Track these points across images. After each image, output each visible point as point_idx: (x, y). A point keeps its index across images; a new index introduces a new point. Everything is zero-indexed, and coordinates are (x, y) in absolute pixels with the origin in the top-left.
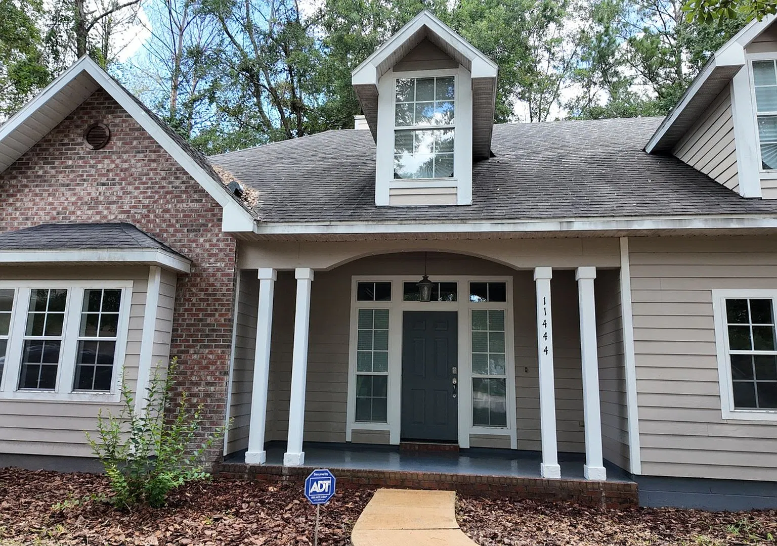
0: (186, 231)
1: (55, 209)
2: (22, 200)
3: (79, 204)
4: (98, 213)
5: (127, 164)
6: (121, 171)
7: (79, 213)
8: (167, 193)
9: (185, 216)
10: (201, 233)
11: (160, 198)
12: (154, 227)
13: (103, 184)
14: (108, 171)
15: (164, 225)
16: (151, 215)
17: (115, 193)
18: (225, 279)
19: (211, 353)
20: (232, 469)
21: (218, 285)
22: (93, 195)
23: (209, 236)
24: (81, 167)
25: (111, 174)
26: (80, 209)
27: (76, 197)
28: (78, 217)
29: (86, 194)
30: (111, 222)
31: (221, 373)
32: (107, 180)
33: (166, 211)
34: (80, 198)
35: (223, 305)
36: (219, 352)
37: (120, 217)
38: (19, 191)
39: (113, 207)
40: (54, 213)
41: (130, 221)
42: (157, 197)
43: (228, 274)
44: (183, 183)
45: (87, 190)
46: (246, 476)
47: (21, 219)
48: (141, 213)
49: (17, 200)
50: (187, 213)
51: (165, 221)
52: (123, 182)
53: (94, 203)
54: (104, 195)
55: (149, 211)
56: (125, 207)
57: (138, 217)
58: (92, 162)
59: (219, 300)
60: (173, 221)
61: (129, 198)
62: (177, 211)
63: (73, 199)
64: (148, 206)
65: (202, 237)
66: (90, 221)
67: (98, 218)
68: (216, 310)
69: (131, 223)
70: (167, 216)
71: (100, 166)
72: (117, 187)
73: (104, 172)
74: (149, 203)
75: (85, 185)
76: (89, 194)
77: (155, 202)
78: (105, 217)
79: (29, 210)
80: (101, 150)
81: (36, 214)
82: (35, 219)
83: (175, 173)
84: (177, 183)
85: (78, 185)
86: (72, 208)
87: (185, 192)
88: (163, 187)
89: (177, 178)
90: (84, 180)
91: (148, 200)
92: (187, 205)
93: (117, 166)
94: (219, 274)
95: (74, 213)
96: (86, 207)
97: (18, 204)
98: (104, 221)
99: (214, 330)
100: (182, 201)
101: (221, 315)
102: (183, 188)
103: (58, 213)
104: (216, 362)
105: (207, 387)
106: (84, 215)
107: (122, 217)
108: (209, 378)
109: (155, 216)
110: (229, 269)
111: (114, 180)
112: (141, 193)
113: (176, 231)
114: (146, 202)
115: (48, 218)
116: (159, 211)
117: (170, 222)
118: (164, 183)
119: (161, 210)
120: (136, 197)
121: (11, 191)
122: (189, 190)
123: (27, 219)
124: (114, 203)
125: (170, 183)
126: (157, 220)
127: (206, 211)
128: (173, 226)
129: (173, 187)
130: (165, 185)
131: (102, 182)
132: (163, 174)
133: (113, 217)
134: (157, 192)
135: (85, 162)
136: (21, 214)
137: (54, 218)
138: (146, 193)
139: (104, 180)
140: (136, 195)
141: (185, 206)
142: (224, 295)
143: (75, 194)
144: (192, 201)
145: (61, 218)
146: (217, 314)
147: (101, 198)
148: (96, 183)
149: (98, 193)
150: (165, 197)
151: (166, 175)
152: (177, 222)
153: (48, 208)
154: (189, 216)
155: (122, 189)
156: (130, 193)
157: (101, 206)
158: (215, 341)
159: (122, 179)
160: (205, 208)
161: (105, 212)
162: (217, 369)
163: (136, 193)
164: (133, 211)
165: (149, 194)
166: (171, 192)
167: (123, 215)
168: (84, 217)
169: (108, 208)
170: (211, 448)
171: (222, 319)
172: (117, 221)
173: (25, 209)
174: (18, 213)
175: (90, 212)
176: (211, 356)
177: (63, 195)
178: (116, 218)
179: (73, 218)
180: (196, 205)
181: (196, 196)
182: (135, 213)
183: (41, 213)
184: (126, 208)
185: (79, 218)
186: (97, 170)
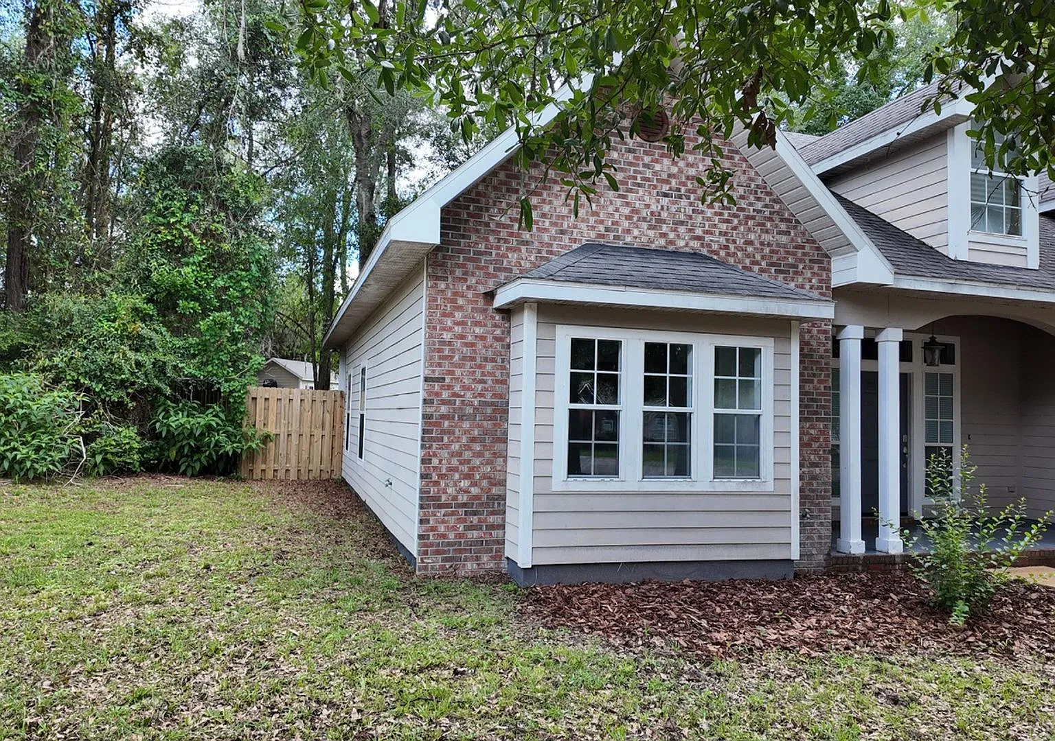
0: (773, 271)
1: (602, 222)
2: (550, 202)
3: (635, 219)
4: (664, 235)
5: (694, 170)
6: (687, 178)
7: (636, 232)
8: (748, 217)
9: (772, 252)
10: (791, 275)
11: (740, 223)
12: (735, 262)
13: (666, 195)
14: (670, 176)
15: (748, 261)
16: (730, 246)
17: (682, 210)
18: (822, 337)
19: (812, 427)
20: (845, 562)
21: (814, 343)
22: (653, 208)
23: (800, 280)
24: (631, 164)
25: (673, 182)
26: (637, 227)
27: (629, 209)
28: (636, 238)
29: (643, 206)
30: (680, 250)
31: (824, 451)
32: (670, 190)
33: (750, 243)
34: (635, 211)
35: (821, 369)
36: (822, 427)
37: (692, 245)
38: (545, 188)
39: (682, 229)
40: (602, 228)
41: (704, 251)
42: (736, 221)
43: (825, 332)
44: (766, 206)
45: (644, 199)
46: (860, 568)
47: (553, 232)
48: (718, 241)
49: (544, 201)
50: (774, 247)
51: (748, 256)
52: (692, 195)
53: (657, 221)
54: (668, 210)
55: (727, 240)
56: (697, 231)
57: (715, 247)
58: (647, 159)
59: (817, 362)
60: (758, 257)
61: (701, 219)
62: (762, 244)
63: (627, 211)
64: (726, 234)
65: (793, 281)
66: (653, 246)
67: (662, 242)
68: (814, 375)
69: (706, 253)
70: (750, 249)
71: (658, 167)
72: (684, 202)
73: (664, 176)
74: (727, 229)
75: (641, 193)
76: (647, 206)
77: (735, 228)
78: (671, 242)
79: (563, 220)
80: (657, 144)
81: (575, 227)
82: (575, 234)
83: (756, 193)
84: (759, 205)
85: (630, 191)
86: (626, 224)
87: (771, 219)
88: (743, 210)
89: (758, 199)
90: (639, 185)
91: (725, 225)
92: (773, 237)
93: (680, 171)
94: (815, 331)
95: (628, 231)
96: (645, 225)
97: (546, 208)
98: (671, 248)
99: (813, 400)
100: (767, 232)
101: (820, 382)
102: (767, 214)
103: (607, 230)
104: (819, 439)
105: (812, 469)
106: (642, 235)
107: (695, 244)
108: (812, 457)
109: (736, 248)
110: (826, 325)
111: (679, 190)
112: (716, 214)
113: (762, 271)
114: (724, 227)
115: (593, 235)
116: (740, 242)
117: (754, 257)
118: (743, 204)
119: (742, 241)
120: (709, 219)
121: (533, 187)
122: (774, 216)
123: (562, 232)
124: (682, 223)
125: (751, 204)
126: (739, 253)
127: (796, 247)
128: (757, 263)
129: (754, 210)
130: (745, 206)
131: (663, 190)
132: (741, 190)
133: (682, 243)
134: (736, 216)
135: (636, 158)
136: (552, 224)
137: (603, 236)
138: (721, 214)
139: (665, 188)
140: (709, 215)
141: (772, 239)
142: (821, 357)
143: (628, 204)
144: (779, 233)
145: (611, 238)
146: (816, 380)
147: (664, 215)
148: (655, 191)
149: (659, 208)
150: (746, 223)
151: (745, 192)
152: (763, 258)
153: (592, 219)
154: (777, 252)
155: (691, 204)
156: (702, 212)
157: (664, 225)
158: (816, 413)
159: (689, 191)
160: (794, 244)
161: (672, 236)
162: (820, 446)
163: (709, 213)
164: (707, 238)
165: (726, 216)
166: (753, 218)
167: (696, 242)
168: (644, 239)
169: (675, 230)
170: (822, 539)
171: (822, 386)
172: (687, 250)
173: (558, 217)
174: (547, 223)
175: (651, 233)
176: (812, 432)
177: (611, 203)
178: (687, 245)
179: (628, 239)
180: (784, 239)
181: (783, 226)
182: (711, 241)
183: (583, 226)
184: (699, 232)
185: (638, 240)
186: (655, 173)
